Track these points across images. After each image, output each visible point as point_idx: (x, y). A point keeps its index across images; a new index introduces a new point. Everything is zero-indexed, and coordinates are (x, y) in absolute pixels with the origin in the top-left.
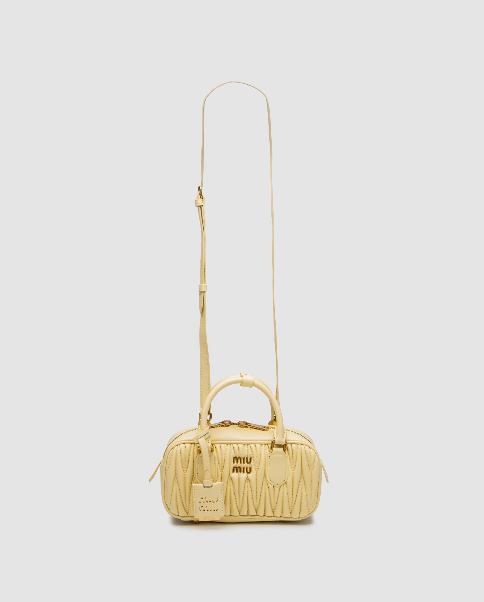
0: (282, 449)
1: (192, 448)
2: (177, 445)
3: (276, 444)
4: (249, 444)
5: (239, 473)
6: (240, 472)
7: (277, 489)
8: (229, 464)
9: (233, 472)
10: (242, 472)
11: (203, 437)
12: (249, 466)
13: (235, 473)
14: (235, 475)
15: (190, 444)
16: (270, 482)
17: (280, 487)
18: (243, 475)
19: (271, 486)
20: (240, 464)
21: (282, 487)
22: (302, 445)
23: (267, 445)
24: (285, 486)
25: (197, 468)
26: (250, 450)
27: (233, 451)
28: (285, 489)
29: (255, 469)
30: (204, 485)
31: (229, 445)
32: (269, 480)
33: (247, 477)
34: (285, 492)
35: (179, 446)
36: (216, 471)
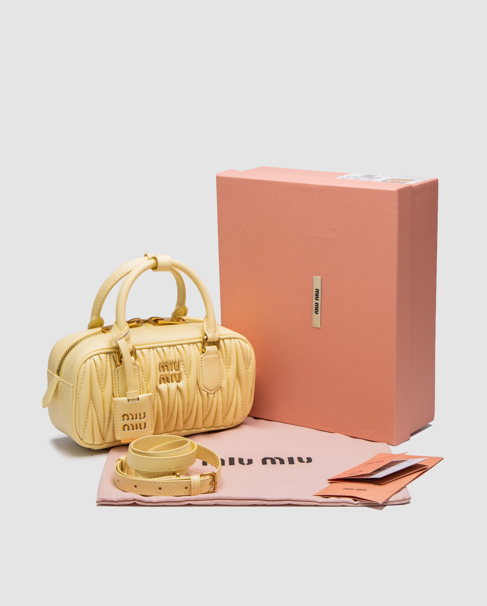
0: (215, 348)
1: (108, 359)
2: (90, 358)
3: (208, 341)
4: (175, 345)
5: (167, 383)
6: (168, 381)
7: (211, 396)
8: (155, 374)
9: (160, 383)
10: (171, 382)
11: (123, 338)
12: (178, 372)
13: (163, 384)
14: (163, 387)
15: (105, 355)
16: (204, 389)
17: (214, 393)
18: (173, 385)
19: (205, 393)
20: (168, 372)
21: (216, 393)
22: (236, 340)
23: (195, 345)
24: (219, 391)
25: (117, 384)
26: (177, 353)
27: (158, 357)
28: (220, 395)
29: (185, 376)
30: (128, 399)
31: (151, 349)
32: (202, 387)
33: (177, 387)
34: (220, 398)
35: (92, 358)
36: (141, 384)
